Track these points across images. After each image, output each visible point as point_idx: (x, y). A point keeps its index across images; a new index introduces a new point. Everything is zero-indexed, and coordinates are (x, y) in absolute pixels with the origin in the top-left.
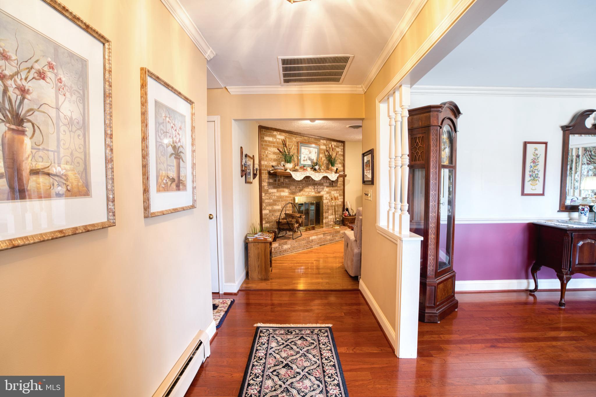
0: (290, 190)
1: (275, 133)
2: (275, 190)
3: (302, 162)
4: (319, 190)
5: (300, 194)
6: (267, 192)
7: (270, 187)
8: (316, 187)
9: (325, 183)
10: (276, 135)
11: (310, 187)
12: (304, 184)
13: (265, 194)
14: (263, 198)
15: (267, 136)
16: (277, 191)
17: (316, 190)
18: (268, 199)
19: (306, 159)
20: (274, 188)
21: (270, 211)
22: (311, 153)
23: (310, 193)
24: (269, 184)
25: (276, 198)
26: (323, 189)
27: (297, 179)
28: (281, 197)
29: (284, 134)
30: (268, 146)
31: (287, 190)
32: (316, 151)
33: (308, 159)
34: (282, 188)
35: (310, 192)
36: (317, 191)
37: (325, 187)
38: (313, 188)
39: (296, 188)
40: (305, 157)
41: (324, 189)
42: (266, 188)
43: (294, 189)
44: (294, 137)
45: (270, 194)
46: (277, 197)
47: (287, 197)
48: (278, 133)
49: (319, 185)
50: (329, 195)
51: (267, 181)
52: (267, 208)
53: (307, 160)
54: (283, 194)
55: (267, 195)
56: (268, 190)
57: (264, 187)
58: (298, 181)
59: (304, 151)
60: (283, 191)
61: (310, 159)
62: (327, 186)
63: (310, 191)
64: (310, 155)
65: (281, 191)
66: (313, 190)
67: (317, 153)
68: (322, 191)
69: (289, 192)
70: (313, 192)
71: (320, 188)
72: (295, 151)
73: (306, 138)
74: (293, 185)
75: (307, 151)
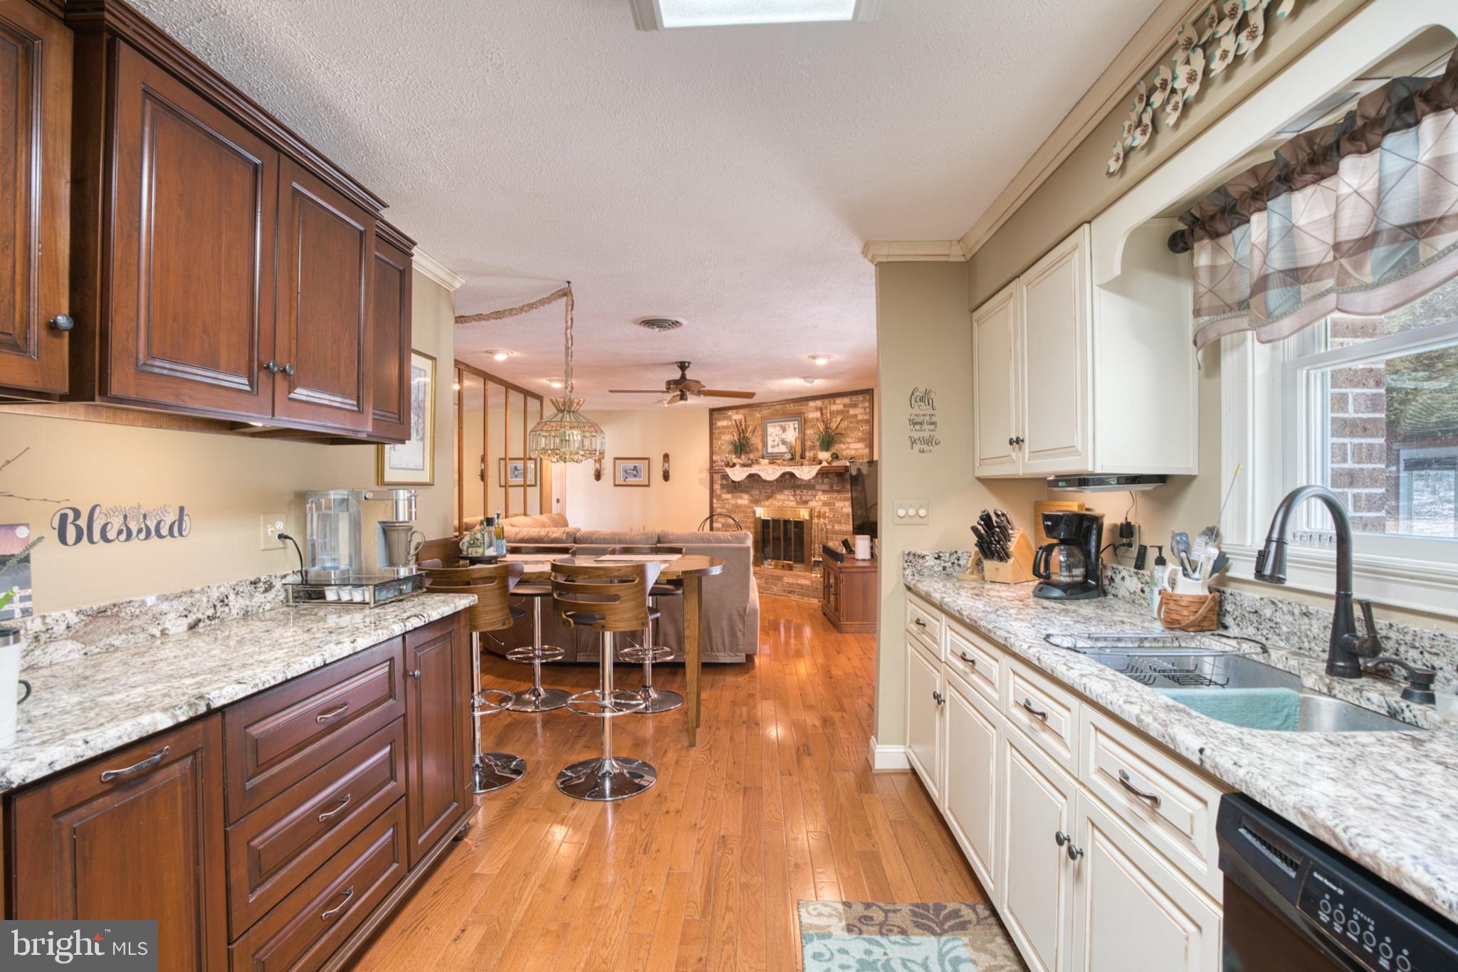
0: (751, 495)
1: (730, 413)
2: (729, 496)
3: (770, 450)
4: (804, 498)
5: (767, 503)
6: (719, 498)
7: (723, 490)
8: (798, 492)
9: (818, 484)
10: (731, 416)
11: (786, 492)
12: (775, 487)
13: (718, 500)
14: (714, 505)
15: (720, 420)
16: (733, 498)
17: (798, 497)
19: (776, 443)
20: (729, 492)
22: (786, 432)
23: (786, 503)
24: (722, 486)
25: (730, 506)
26: (815, 496)
27: (772, 479)
28: (737, 506)
29: (742, 411)
30: (721, 433)
31: (746, 496)
32: (796, 426)
33: (780, 442)
34: (739, 492)
35: (788, 500)
36: (800, 499)
37: (820, 493)
38: (793, 493)
39: (760, 492)
40: (774, 441)
41: (817, 498)
42: (718, 492)
43: (757, 495)
44: (758, 411)
45: (723, 500)
46: (733, 505)
47: (746, 507)
49: (805, 488)
50: (830, 509)
51: (719, 482)
52: (720, 520)
53: (778, 445)
54: (740, 502)
56: (720, 495)
57: (716, 490)
58: (765, 481)
59: (773, 431)
60: (741, 498)
61: (784, 442)
62: (824, 492)
63: (785, 500)
64: (784, 436)
65: (737, 498)
66: (792, 498)
67: (797, 430)
68: (812, 500)
69: (749, 500)
70: (792, 500)
71: (807, 495)
72: (758, 433)
73: (778, 407)
74: (756, 488)
75: (779, 428)
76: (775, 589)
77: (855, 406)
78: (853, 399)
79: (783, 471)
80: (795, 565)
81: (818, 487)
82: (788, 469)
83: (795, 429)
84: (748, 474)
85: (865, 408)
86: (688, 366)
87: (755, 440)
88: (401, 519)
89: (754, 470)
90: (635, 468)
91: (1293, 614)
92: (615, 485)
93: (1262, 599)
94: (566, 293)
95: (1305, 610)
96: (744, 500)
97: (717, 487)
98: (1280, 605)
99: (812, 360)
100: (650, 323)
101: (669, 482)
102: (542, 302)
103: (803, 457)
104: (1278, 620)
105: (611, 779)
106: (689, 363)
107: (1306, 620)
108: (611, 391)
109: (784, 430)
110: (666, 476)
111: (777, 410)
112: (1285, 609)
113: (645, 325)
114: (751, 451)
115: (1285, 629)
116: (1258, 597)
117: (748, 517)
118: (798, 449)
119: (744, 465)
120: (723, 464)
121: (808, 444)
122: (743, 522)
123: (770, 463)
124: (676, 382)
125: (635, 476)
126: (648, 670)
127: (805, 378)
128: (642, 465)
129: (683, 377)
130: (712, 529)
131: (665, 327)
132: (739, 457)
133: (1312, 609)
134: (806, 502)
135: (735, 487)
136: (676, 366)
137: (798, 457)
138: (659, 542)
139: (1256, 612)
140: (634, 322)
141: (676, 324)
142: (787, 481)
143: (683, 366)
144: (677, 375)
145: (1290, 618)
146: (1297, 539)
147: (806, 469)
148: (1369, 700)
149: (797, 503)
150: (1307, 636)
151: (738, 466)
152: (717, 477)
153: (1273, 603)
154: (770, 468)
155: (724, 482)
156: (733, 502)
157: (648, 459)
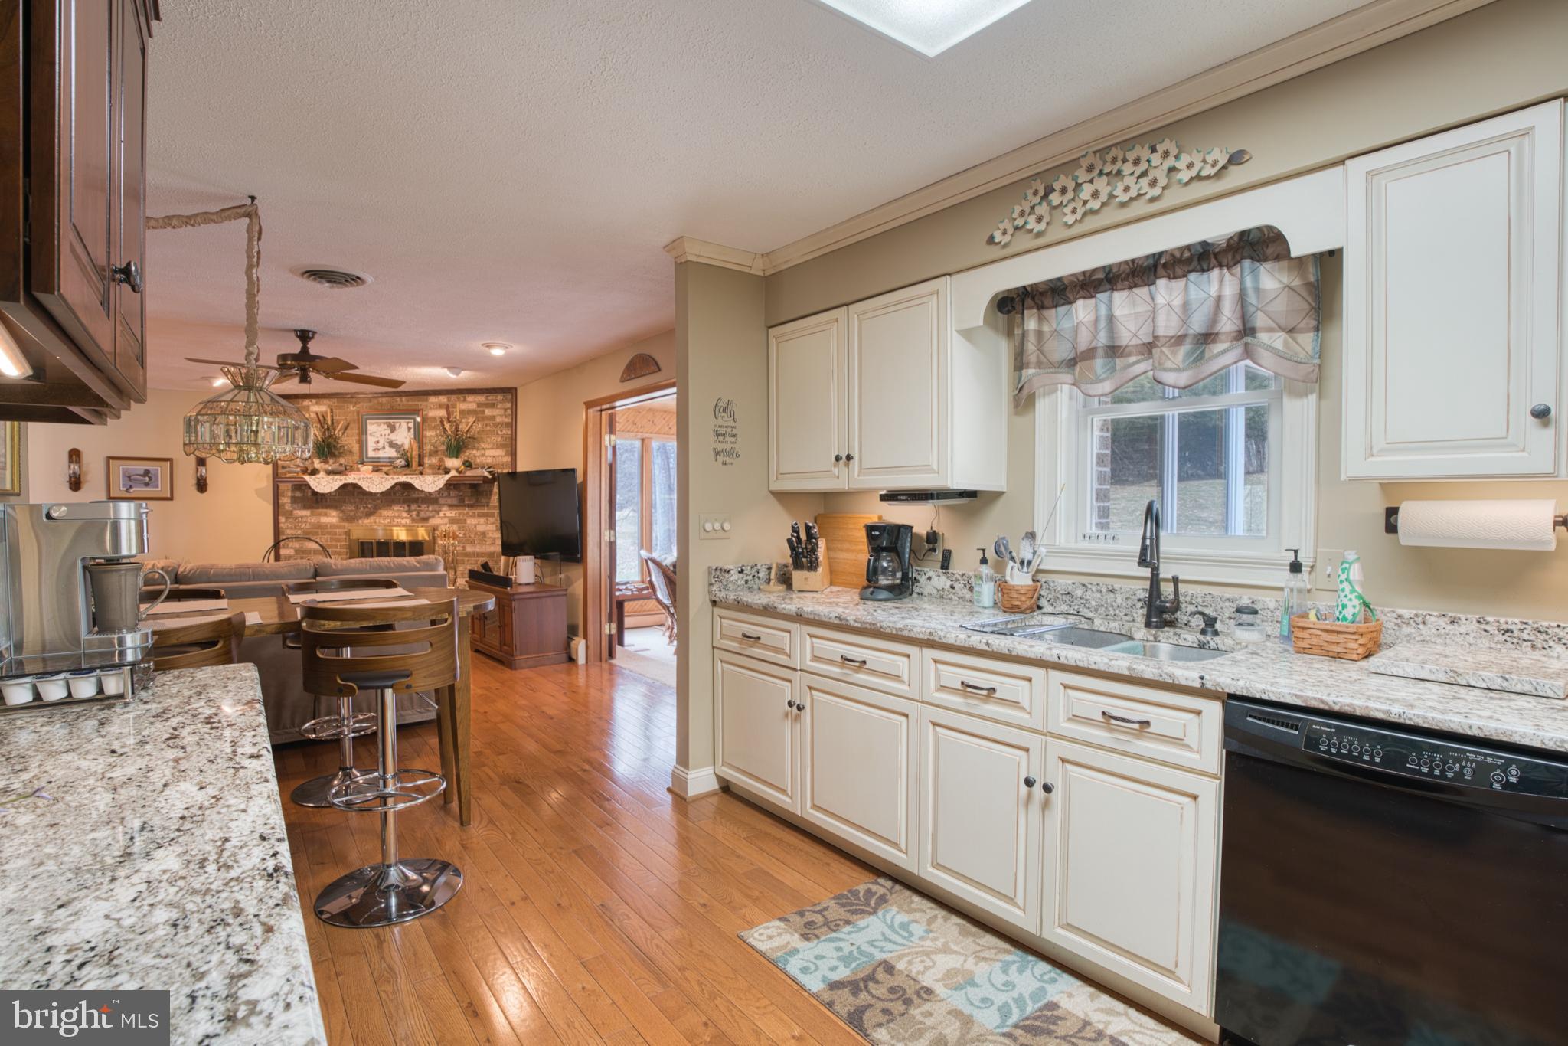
0: (343, 512)
1: (306, 402)
2: (307, 513)
3: (371, 454)
4: (422, 514)
5: (367, 521)
6: (289, 515)
7: (295, 506)
8: (413, 507)
9: (442, 497)
10: (308, 406)
11: (397, 508)
12: (379, 501)
13: (287, 518)
14: (281, 525)
16: (312, 514)
17: (414, 513)
18: (291, 528)
19: (380, 445)
20: (305, 507)
21: (296, 551)
22: (396, 432)
23: (396, 520)
24: (294, 500)
25: (308, 526)
26: (438, 512)
27: (374, 490)
28: (320, 526)
29: (325, 401)
31: (334, 513)
32: (411, 425)
33: (387, 445)
34: (322, 508)
35: (399, 517)
36: (418, 515)
37: (445, 508)
38: (406, 508)
39: (357, 508)
40: (378, 442)
41: (441, 514)
42: (288, 507)
43: (351, 511)
44: (351, 402)
45: (296, 518)
46: (313, 525)
47: (333, 526)
48: (314, 401)
49: (423, 503)
50: (459, 527)
51: (290, 494)
52: (291, 544)
53: (384, 448)
54: (324, 520)
55: (291, 520)
56: (292, 511)
57: (283, 505)
58: (368, 494)
59: (377, 430)
60: (326, 515)
61: (392, 445)
62: (451, 506)
63: (394, 516)
64: (393, 437)
65: (320, 515)
66: (405, 514)
67: (412, 430)
68: (433, 517)
69: (339, 517)
70: (406, 518)
71: (426, 510)
72: (353, 431)
73: (384, 400)
74: (351, 503)
75: (385, 427)
77: (493, 406)
78: (490, 398)
79: (396, 481)
81: (442, 501)
82: (402, 479)
83: (409, 429)
84: (341, 483)
85: (506, 410)
86: (313, 338)
87: (349, 441)
88: (125, 552)
89: (350, 478)
90: (147, 473)
91: (1101, 592)
92: (111, 498)
93: (1074, 584)
94: (248, 210)
95: (1110, 588)
96: (331, 518)
97: (285, 500)
98: (1090, 586)
99: (487, 349)
100: (316, 275)
101: (206, 494)
102: (206, 218)
103: (421, 464)
104: (1088, 597)
105: (398, 895)
106: (314, 333)
107: (1112, 595)
109: (393, 429)
110: (202, 485)
111: (381, 404)
112: (1094, 589)
113: (309, 277)
114: (341, 455)
115: (1093, 603)
116: (1070, 582)
117: (338, 540)
118: (415, 453)
119: (329, 473)
120: (299, 469)
121: (428, 448)
122: (330, 546)
123: (373, 471)
124: (294, 357)
125: (147, 485)
127: (450, 368)
128: (161, 470)
129: (305, 350)
130: (277, 558)
131: (340, 283)
132: (326, 462)
133: (1117, 587)
134: (426, 519)
135: (317, 501)
136: (293, 335)
137: (415, 463)
139: (1069, 593)
140: (292, 271)
141: (355, 280)
142: (403, 494)
143: (305, 336)
144: (295, 347)
145: (1099, 595)
146: (1087, 539)
147: (429, 478)
148: (1185, 639)
149: (413, 520)
150: (1112, 606)
151: (322, 474)
152: (286, 488)
153: (1084, 585)
154: (377, 477)
155: (298, 494)
156: (313, 520)
157: (170, 460)
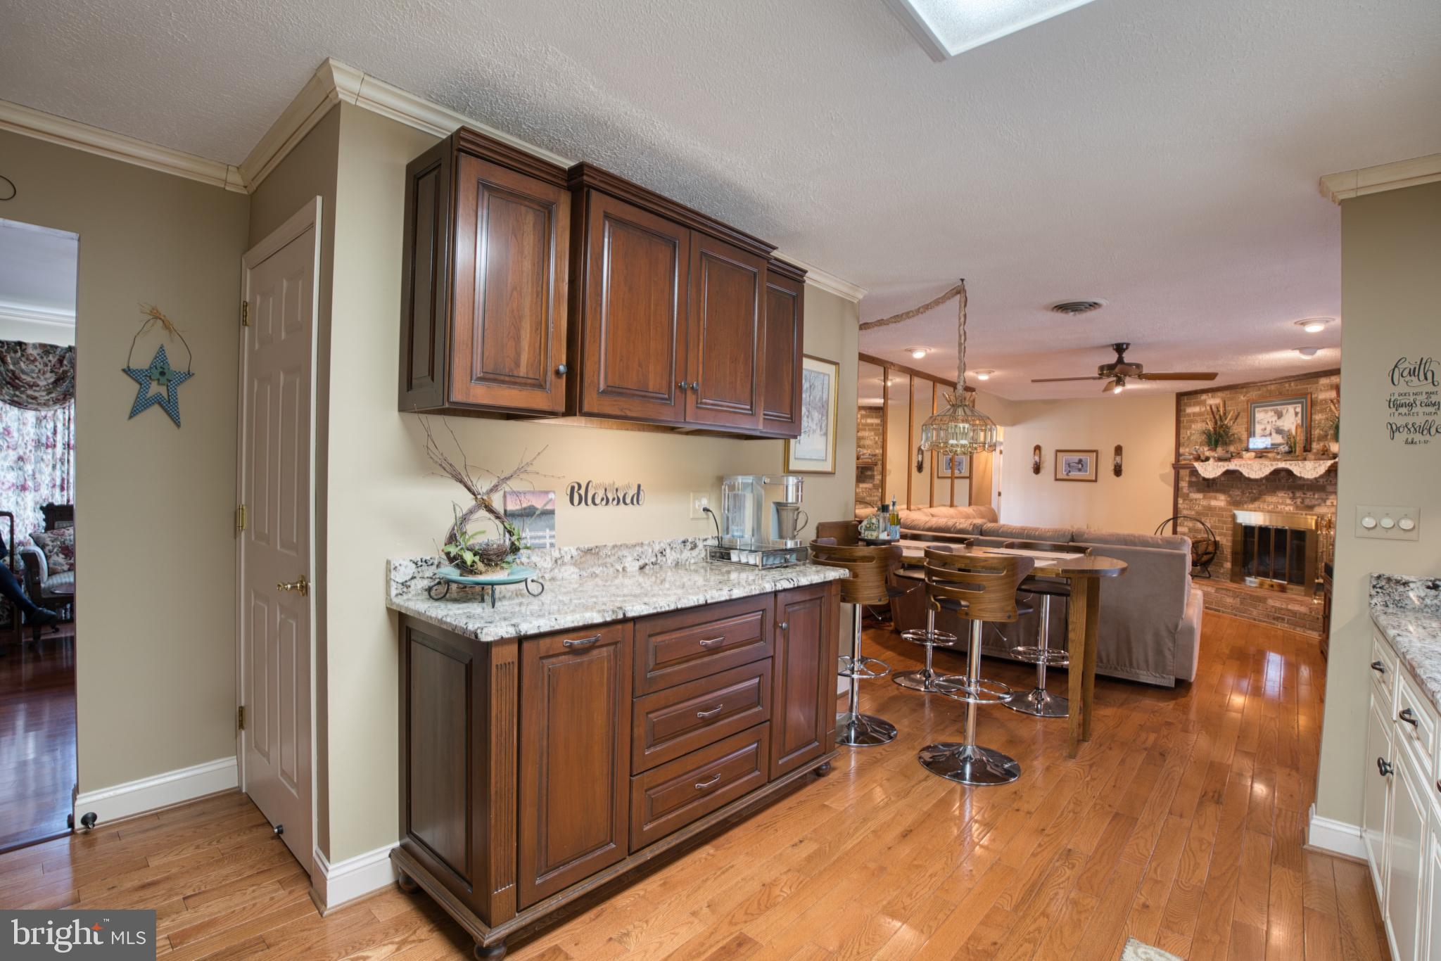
0: (1230, 496)
1: (1204, 397)
2: (1200, 496)
3: (1258, 441)
4: (1307, 502)
5: (1251, 506)
6: (1186, 497)
7: (1191, 489)
8: (1298, 494)
9: (1330, 484)
10: (1205, 400)
11: (1281, 494)
12: (1263, 487)
13: (1184, 500)
14: (1179, 506)
15: (1190, 406)
16: (1204, 498)
17: (1299, 501)
18: (1187, 509)
19: (1268, 432)
20: (1199, 491)
21: (1189, 529)
22: (1283, 418)
23: (1279, 507)
24: (1191, 484)
25: (1200, 508)
26: (1324, 501)
27: (1257, 476)
28: (1210, 508)
29: (1220, 394)
30: (1192, 421)
31: (1223, 497)
32: (1299, 410)
33: (1273, 431)
34: (1213, 491)
35: (1282, 503)
36: (1302, 503)
38: (1291, 495)
39: (1243, 493)
40: (1265, 429)
41: (1328, 503)
42: (1185, 490)
43: (1238, 495)
44: (1241, 393)
45: (1191, 500)
46: (1204, 506)
47: (1221, 509)
48: (1210, 394)
49: (1308, 490)
51: (1187, 479)
52: (1186, 523)
53: (1271, 434)
54: (1214, 503)
55: (1187, 502)
56: (1188, 494)
57: (1182, 488)
58: (1249, 479)
59: (1264, 417)
60: (1215, 498)
61: (1279, 431)
63: (1278, 503)
64: (1280, 423)
65: (1211, 498)
66: (1289, 501)
67: (1300, 415)
68: (1319, 505)
69: (1227, 502)
70: (1290, 505)
71: (1311, 498)
72: (1243, 420)
73: (1273, 387)
74: (1238, 488)
75: (1273, 413)
76: (1255, 613)
79: (1275, 467)
80: (1290, 586)
81: (1329, 489)
82: (1282, 465)
83: (1296, 414)
84: (1224, 470)
86: (1127, 348)
87: (1238, 429)
88: (790, 500)
89: (1232, 466)
90: (1080, 461)
92: (1057, 480)
94: (960, 290)
96: (1220, 501)
97: (1184, 484)
99: (1302, 326)
100: (1063, 308)
101: (1121, 478)
102: (938, 302)
103: (1307, 449)
105: (973, 765)
106: (1128, 345)
108: (1033, 381)
109: (1280, 415)
110: (1118, 471)
111: (1270, 392)
113: (1057, 310)
114: (1231, 442)
117: (1225, 523)
118: (1301, 439)
119: (1220, 459)
120: (1191, 457)
121: (1316, 432)
122: (1216, 528)
123: (1256, 457)
124: (1111, 367)
125: (1080, 470)
126: (1042, 673)
127: (1302, 349)
128: (1089, 459)
129: (1120, 360)
130: (1175, 532)
131: (1081, 310)
132: (1214, 450)
134: (1311, 508)
135: (1208, 486)
136: (1111, 349)
137: (1299, 449)
138: (1073, 540)
140: (1046, 308)
141: (1094, 305)
142: (1281, 481)
143: (1120, 348)
144: (1112, 358)
147: (1309, 465)
149: (1297, 507)
151: (1211, 461)
152: (1184, 473)
154: (1256, 464)
155: (1194, 479)
156: (1204, 503)
157: (1096, 452)
